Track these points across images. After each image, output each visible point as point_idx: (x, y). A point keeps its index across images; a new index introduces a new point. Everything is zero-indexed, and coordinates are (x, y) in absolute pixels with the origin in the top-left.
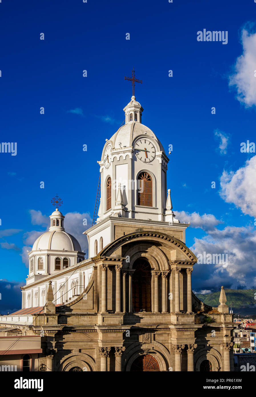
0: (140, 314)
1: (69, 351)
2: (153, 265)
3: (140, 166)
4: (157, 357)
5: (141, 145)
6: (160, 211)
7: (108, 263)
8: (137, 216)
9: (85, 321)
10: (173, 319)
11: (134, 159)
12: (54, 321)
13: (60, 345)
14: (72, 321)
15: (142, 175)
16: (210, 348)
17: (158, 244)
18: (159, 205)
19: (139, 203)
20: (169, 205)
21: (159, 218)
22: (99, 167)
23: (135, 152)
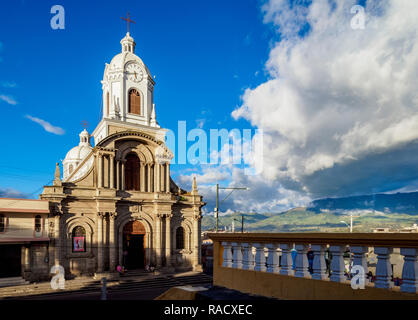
0: (130, 192)
1: (73, 215)
2: (142, 159)
3: (130, 85)
4: (144, 223)
5: (130, 69)
6: (146, 119)
7: (103, 152)
8: (128, 120)
9: (86, 194)
10: (155, 196)
11: (125, 79)
12: (60, 192)
13: (65, 210)
14: (75, 193)
15: (132, 91)
16: (183, 219)
17: (145, 143)
18: (146, 115)
19: (129, 111)
20: (153, 115)
21: (146, 124)
22: (101, 85)
23: (126, 73)
